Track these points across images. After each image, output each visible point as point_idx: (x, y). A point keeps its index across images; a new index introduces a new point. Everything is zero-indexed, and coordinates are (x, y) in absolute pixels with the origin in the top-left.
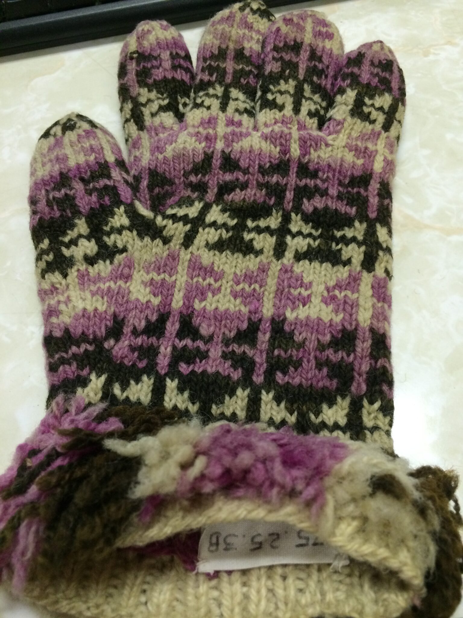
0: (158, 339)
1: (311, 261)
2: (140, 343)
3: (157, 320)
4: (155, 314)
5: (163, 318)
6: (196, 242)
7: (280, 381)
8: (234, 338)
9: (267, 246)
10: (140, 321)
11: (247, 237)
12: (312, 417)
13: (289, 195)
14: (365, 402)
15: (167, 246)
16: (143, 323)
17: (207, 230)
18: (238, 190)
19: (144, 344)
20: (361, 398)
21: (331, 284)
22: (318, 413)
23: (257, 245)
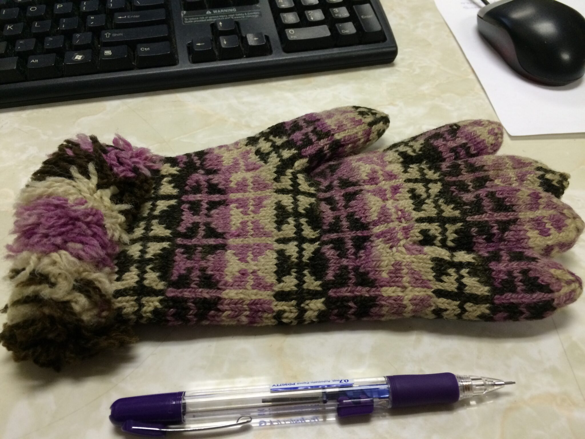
0: (207, 192)
1: (277, 258)
2: (201, 184)
3: (220, 189)
4: (223, 187)
5: (222, 192)
6: (280, 195)
7: (177, 251)
8: (211, 227)
9: (286, 232)
10: (217, 180)
11: (291, 220)
12: (150, 266)
13: (334, 236)
14: (160, 297)
15: (273, 181)
16: (216, 182)
17: (291, 198)
18: (329, 207)
19: (202, 186)
20: (163, 294)
21: (260, 273)
22: (153, 269)
23: (285, 227)
